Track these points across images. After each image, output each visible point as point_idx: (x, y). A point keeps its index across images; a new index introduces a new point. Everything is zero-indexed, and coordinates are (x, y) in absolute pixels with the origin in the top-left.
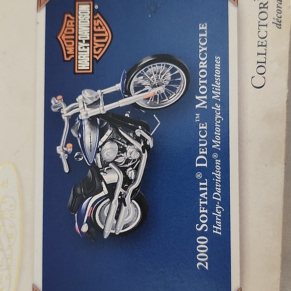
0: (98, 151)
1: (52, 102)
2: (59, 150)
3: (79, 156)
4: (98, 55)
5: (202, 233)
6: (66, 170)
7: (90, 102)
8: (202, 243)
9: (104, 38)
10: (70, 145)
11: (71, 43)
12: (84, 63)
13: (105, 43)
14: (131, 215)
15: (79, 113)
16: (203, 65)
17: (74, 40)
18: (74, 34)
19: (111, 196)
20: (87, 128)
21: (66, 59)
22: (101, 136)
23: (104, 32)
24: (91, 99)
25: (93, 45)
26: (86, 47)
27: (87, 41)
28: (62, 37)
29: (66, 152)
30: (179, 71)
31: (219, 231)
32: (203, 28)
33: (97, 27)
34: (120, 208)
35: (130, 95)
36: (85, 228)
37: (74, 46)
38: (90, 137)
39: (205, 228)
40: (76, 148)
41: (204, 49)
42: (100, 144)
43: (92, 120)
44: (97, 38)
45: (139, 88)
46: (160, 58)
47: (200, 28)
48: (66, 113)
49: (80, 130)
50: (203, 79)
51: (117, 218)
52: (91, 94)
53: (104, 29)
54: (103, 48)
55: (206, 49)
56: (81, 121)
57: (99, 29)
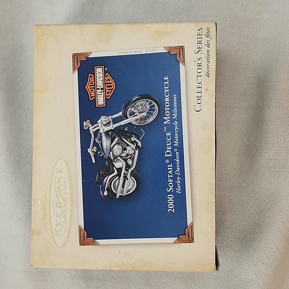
0: (111, 150)
1: (84, 124)
2: (89, 150)
3: (100, 154)
4: (108, 96)
5: (170, 193)
6: (94, 162)
7: (105, 123)
8: (171, 198)
9: (111, 86)
10: (95, 148)
11: (93, 90)
12: (101, 101)
13: (112, 89)
14: (131, 185)
15: (99, 129)
16: (167, 100)
17: (95, 88)
18: (94, 85)
19: (119, 175)
20: (104, 138)
21: (90, 99)
22: (112, 142)
23: (111, 83)
24: (106, 121)
25: (105, 91)
26: (101, 92)
27: (102, 89)
28: (88, 87)
29: (93, 152)
30: (154, 103)
31: (179, 191)
32: (166, 79)
33: (107, 81)
34: (124, 181)
35: (127, 118)
36: (106, 193)
37: (95, 92)
38: (106, 143)
39: (172, 190)
40: (98, 149)
41: (167, 91)
42: (112, 146)
43: (107, 133)
44: (108, 87)
45: (132, 114)
46: (143, 97)
47: (165, 79)
48: (92, 130)
49: (101, 139)
50: (167, 108)
51: (123, 187)
52: (105, 118)
53: (111, 82)
54: (111, 92)
55: (168, 91)
56: (101, 134)
57: (108, 82)
